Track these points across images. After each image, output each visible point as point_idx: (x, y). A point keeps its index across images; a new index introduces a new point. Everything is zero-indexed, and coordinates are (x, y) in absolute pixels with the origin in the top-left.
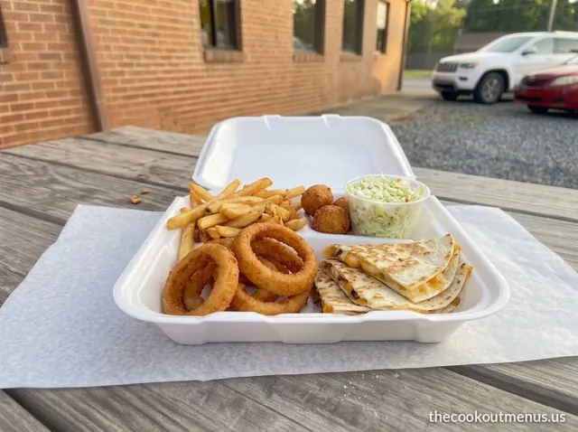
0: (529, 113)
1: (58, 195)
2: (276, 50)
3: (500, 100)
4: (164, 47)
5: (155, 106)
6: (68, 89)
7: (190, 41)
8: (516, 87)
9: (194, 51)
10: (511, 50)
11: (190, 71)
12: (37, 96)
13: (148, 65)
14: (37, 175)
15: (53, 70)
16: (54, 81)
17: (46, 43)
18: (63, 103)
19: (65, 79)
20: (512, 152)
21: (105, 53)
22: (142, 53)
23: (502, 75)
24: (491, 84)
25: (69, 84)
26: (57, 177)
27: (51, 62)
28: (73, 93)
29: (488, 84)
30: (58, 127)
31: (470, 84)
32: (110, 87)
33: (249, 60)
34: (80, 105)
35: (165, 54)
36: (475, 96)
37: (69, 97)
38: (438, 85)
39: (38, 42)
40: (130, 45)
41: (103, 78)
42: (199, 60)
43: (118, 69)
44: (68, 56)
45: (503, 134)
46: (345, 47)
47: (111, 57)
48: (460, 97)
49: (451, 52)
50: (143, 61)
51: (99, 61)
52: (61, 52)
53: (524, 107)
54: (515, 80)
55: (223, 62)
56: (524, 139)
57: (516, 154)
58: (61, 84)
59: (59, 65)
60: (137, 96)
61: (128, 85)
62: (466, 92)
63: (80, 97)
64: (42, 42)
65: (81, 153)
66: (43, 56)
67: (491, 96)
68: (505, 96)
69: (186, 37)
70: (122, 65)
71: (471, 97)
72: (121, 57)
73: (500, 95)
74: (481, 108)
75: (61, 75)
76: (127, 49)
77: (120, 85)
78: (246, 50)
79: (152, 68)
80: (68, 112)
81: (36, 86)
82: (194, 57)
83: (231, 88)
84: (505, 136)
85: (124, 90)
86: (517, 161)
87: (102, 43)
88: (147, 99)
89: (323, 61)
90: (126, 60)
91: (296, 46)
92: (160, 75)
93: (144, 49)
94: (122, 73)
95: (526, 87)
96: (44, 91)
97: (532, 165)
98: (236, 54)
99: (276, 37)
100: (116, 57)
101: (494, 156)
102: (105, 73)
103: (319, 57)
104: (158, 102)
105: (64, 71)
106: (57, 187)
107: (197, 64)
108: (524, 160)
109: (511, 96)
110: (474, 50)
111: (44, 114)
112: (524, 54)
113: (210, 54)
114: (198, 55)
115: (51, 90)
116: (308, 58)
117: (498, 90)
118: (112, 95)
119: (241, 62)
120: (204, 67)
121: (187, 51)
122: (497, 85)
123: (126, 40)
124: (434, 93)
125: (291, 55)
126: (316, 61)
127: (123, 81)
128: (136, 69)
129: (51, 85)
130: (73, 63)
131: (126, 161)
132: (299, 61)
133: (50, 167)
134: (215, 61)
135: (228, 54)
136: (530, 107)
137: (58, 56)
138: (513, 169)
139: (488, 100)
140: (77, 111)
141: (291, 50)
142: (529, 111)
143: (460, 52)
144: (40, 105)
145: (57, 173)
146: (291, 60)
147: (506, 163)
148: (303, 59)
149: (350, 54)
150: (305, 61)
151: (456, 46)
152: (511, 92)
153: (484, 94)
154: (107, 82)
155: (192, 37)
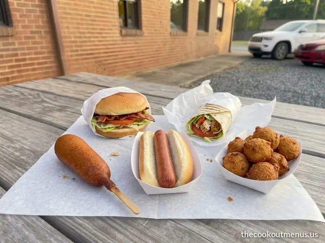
0: (303, 66)
1: (47, 109)
2: (161, 29)
3: (286, 58)
4: (98, 27)
5: (94, 60)
6: (46, 50)
7: (113, 24)
8: (295, 50)
9: (115, 29)
10: (293, 30)
11: (113, 41)
12: (29, 54)
13: (90, 37)
14: (35, 98)
15: (38, 40)
16: (38, 46)
17: (34, 25)
18: (43, 58)
19: (44, 45)
20: (293, 88)
21: (66, 30)
22: (86, 31)
23: (288, 44)
24: (281, 49)
25: (46, 48)
26: (45, 99)
27: (37, 35)
28: (48, 53)
29: (279, 49)
30: (40, 71)
31: (269, 49)
32: (69, 49)
33: (146, 34)
34: (52, 60)
35: (99, 31)
36: (272, 56)
37: (46, 55)
38: (251, 49)
39: (29, 24)
40: (80, 26)
41: (65, 44)
42: (118, 35)
43: (73, 39)
44: (45, 32)
45: (288, 77)
46: (199, 28)
47: (69, 33)
48: (264, 56)
49: (259, 31)
50: (87, 35)
51: (63, 35)
52: (43, 30)
53: (300, 62)
54: (295, 47)
55: (131, 35)
56: (299, 79)
57: (295, 88)
58: (42, 48)
59: (41, 37)
60: (83, 55)
61: (79, 49)
62: (267, 53)
63: (52, 55)
64: (32, 24)
65: (57, 87)
66: (32, 32)
67: (281, 55)
68: (289, 56)
69: (111, 22)
70: (76, 37)
71: (270, 56)
72: (75, 33)
73: (286, 55)
74: (275, 62)
75: (42, 43)
76: (78, 28)
77: (74, 48)
78: (144, 29)
79: (92, 39)
80: (46, 63)
81: (29, 49)
82: (116, 33)
83: (136, 50)
84: (289, 78)
85: (77, 51)
86: (295, 92)
87: (65, 25)
88: (90, 56)
89: (187, 35)
90: (78, 35)
91: (172, 27)
92: (96, 43)
93: (88, 29)
94: (76, 42)
95: (301, 51)
96: (33, 51)
97: (304, 94)
98: (138, 32)
99: (161, 22)
100: (72, 33)
101: (283, 89)
102: (66, 42)
103: (184, 33)
104: (95, 58)
105: (44, 40)
106: (46, 105)
107: (116, 37)
108: (300, 91)
109: (292, 55)
110: (272, 30)
111: (33, 64)
112: (300, 32)
113: (124, 32)
114: (118, 31)
115: (36, 51)
116: (179, 34)
117: (285, 52)
118: (70, 54)
119: (142, 36)
120: (121, 38)
121: (111, 29)
122: (284, 50)
123: (78, 24)
124: (249, 53)
125: (169, 32)
126: (183, 36)
127: (76, 46)
128: (83, 39)
129: (37, 48)
130: (48, 36)
131: (82, 91)
132: (174, 35)
133: (41, 94)
134: (126, 35)
135: (134, 31)
136: (303, 62)
137: (41, 32)
138: (293, 96)
139: (279, 58)
140: (51, 62)
141: (169, 30)
142: (303, 64)
143: (264, 31)
144: (31, 59)
145: (45, 97)
146: (169, 35)
147: (290, 94)
148: (175, 34)
149: (202, 32)
150: (177, 35)
151: (262, 28)
152: (292, 53)
153: (277, 55)
154: (67, 47)
155: (115, 22)
